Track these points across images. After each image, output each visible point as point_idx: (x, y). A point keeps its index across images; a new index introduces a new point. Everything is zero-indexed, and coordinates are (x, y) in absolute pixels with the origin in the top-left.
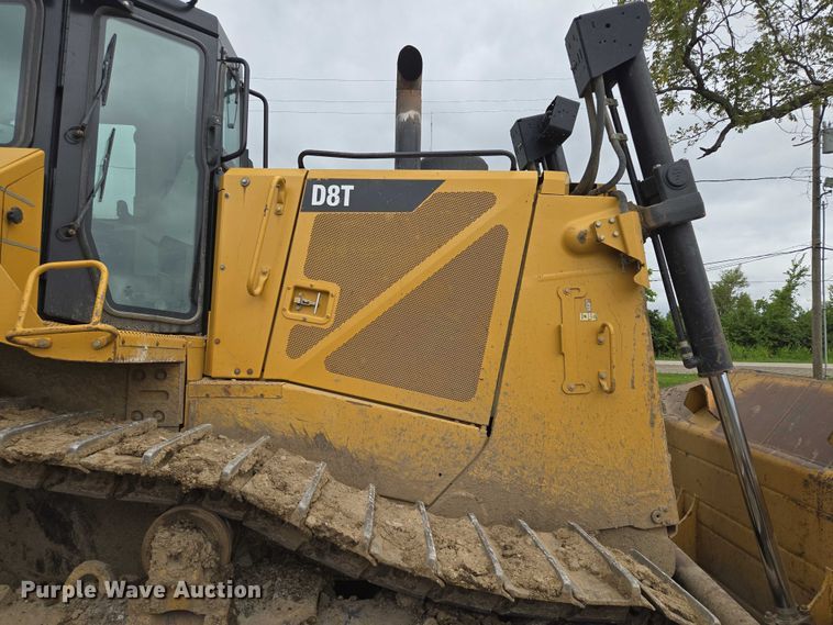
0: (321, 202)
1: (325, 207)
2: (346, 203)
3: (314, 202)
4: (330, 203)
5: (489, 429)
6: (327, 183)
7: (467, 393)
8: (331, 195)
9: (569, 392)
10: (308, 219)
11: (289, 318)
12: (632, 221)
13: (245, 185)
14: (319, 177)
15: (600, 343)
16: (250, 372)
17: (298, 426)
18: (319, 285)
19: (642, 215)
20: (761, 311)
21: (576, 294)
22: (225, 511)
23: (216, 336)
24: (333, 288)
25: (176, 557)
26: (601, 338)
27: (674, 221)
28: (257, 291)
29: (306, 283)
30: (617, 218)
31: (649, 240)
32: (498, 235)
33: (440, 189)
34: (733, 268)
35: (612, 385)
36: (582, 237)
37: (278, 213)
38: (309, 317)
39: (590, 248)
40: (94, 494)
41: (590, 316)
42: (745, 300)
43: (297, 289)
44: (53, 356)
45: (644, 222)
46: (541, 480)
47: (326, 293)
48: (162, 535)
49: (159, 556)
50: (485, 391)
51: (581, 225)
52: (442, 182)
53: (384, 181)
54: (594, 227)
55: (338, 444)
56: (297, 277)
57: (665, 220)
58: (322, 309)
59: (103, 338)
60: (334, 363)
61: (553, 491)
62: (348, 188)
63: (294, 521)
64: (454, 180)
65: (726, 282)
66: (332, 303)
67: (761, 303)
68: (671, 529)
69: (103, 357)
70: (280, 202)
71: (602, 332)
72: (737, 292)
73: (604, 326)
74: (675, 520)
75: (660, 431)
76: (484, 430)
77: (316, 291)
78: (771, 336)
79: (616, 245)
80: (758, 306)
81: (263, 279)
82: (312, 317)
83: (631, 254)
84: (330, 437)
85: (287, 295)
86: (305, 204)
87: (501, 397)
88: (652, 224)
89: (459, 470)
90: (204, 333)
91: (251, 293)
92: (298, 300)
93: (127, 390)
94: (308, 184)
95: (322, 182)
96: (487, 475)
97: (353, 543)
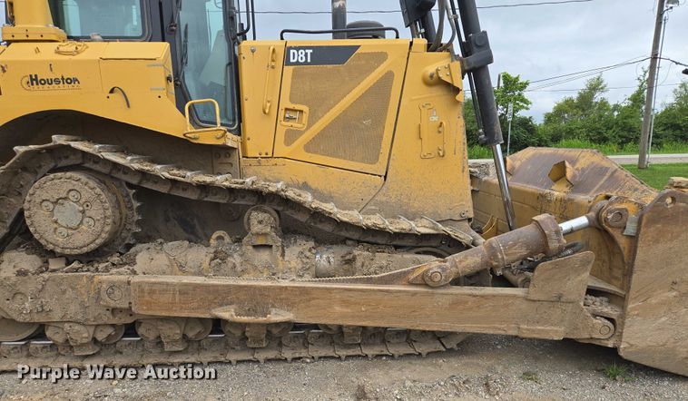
0: (295, 60)
1: (297, 63)
2: (309, 61)
3: (292, 60)
4: (300, 61)
5: (385, 177)
6: (298, 49)
7: (375, 160)
8: (300, 56)
9: (424, 158)
10: (289, 70)
11: (284, 126)
12: (457, 66)
13: (253, 51)
14: (293, 45)
15: (440, 132)
16: (267, 154)
17: (294, 178)
18: (298, 107)
19: (462, 62)
20: (616, 113)
21: (429, 107)
22: (275, 207)
23: (247, 136)
24: (305, 108)
25: (260, 222)
26: (440, 129)
27: (477, 66)
28: (267, 111)
29: (291, 106)
30: (449, 65)
31: (466, 76)
32: (389, 76)
33: (359, 51)
34: (596, 76)
35: (444, 152)
36: (431, 76)
37: (273, 67)
38: (294, 125)
39: (435, 82)
40: (221, 201)
41: (435, 119)
42: (604, 104)
43: (287, 109)
44: (200, 142)
45: (462, 67)
46: (409, 200)
47: (301, 111)
48: (254, 214)
49: (254, 222)
50: (383, 159)
51: (431, 69)
52: (359, 46)
53: (329, 47)
54: (437, 70)
55: (313, 187)
56: (286, 103)
57: (472, 65)
58: (300, 120)
59: (220, 134)
60: (308, 148)
61: (416, 205)
62: (309, 51)
63: (307, 205)
64: (366, 45)
65: (590, 89)
66: (305, 116)
67: (616, 107)
68: (470, 220)
69: (220, 142)
70: (273, 61)
71: (440, 126)
72: (598, 97)
73: (441, 123)
74: (472, 216)
75: (467, 175)
76: (383, 178)
77: (296, 111)
78: (621, 133)
79: (448, 80)
80: (614, 109)
81: (268, 105)
82: (295, 124)
83: (455, 85)
84: (310, 183)
85: (282, 113)
86: (287, 62)
87: (391, 161)
88: (466, 68)
89: (371, 197)
90: (240, 135)
91: (265, 113)
92: (287, 116)
93: (213, 167)
94: (288, 50)
95: (295, 48)
96: (384, 199)
97: (330, 213)
